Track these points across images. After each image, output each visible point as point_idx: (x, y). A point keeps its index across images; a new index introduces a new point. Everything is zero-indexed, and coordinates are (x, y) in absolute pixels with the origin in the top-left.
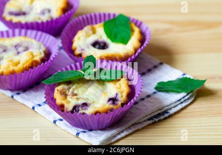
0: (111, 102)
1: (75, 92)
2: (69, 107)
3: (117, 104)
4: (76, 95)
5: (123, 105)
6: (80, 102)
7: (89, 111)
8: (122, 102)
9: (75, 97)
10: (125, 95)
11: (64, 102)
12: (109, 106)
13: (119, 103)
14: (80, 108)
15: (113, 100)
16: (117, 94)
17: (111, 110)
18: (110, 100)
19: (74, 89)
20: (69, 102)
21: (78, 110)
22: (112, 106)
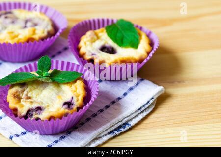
0: (66, 106)
1: (29, 95)
2: (22, 111)
3: (72, 109)
4: (30, 98)
5: (78, 109)
6: (34, 106)
7: (44, 116)
8: (78, 106)
9: (29, 100)
10: (80, 98)
11: (17, 106)
12: (64, 110)
13: (75, 107)
14: (34, 113)
15: (69, 104)
16: (72, 98)
17: (66, 115)
18: (65, 103)
19: (27, 92)
20: (22, 106)
21: (32, 115)
22: (67, 111)
